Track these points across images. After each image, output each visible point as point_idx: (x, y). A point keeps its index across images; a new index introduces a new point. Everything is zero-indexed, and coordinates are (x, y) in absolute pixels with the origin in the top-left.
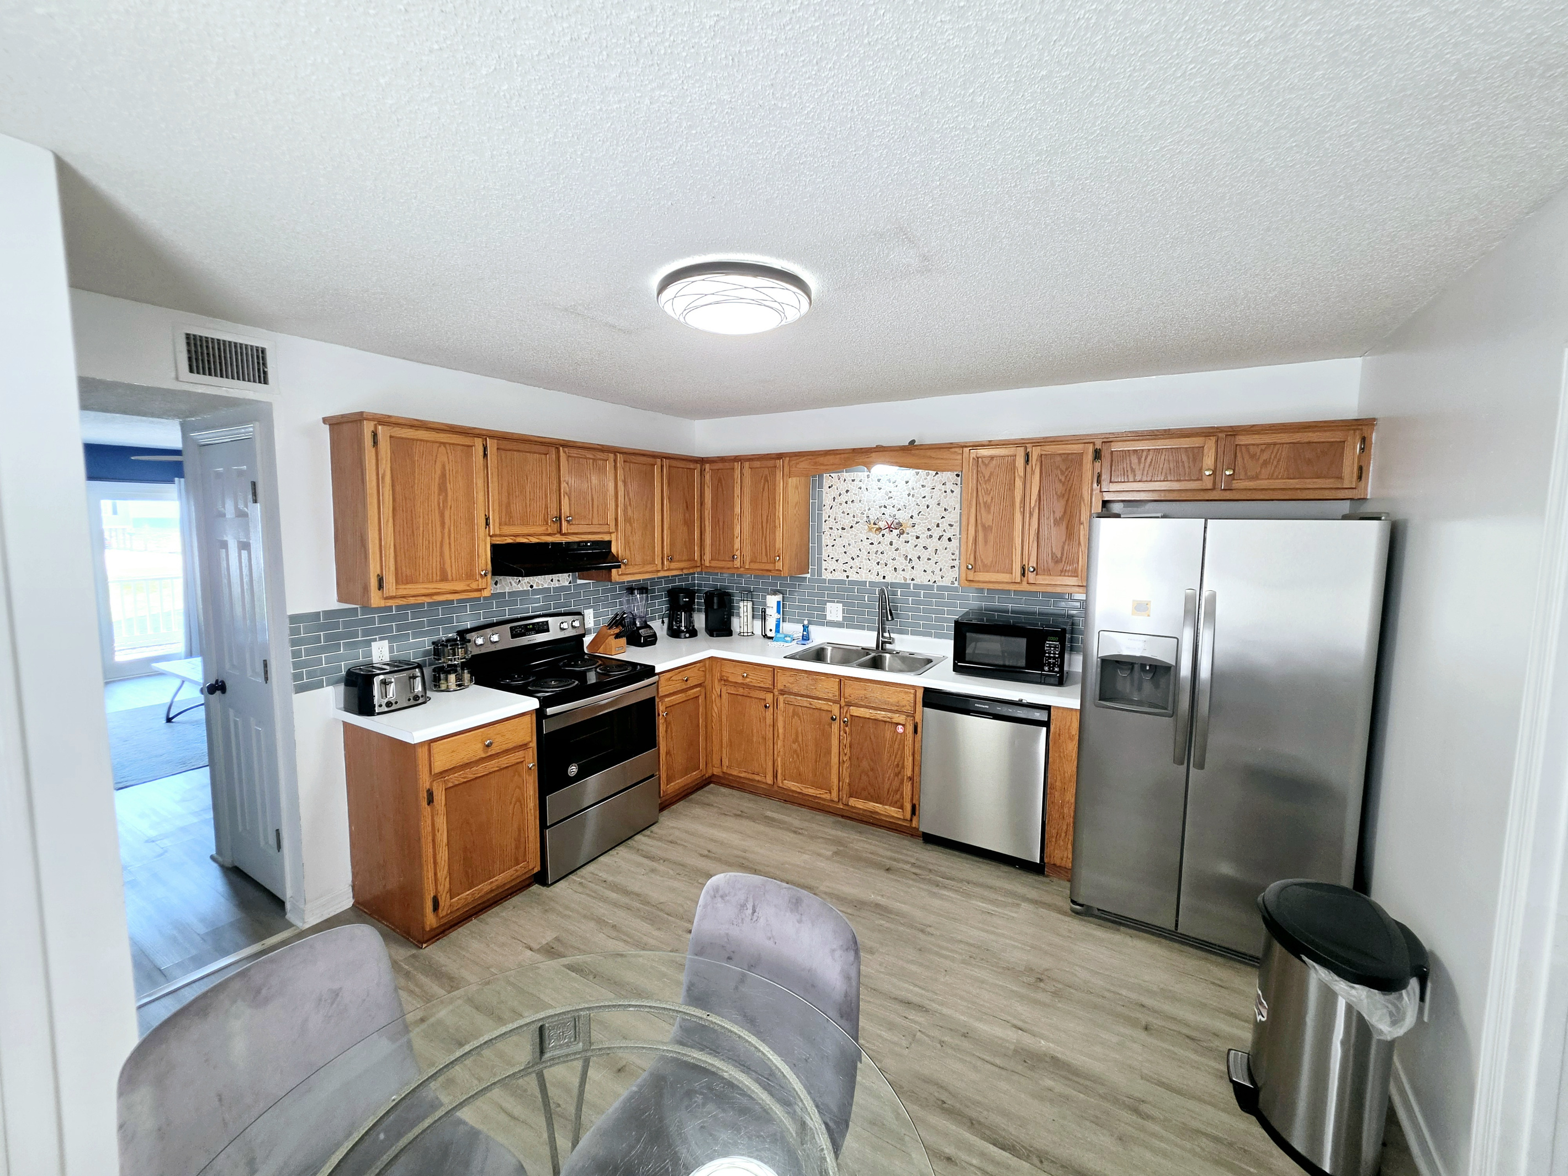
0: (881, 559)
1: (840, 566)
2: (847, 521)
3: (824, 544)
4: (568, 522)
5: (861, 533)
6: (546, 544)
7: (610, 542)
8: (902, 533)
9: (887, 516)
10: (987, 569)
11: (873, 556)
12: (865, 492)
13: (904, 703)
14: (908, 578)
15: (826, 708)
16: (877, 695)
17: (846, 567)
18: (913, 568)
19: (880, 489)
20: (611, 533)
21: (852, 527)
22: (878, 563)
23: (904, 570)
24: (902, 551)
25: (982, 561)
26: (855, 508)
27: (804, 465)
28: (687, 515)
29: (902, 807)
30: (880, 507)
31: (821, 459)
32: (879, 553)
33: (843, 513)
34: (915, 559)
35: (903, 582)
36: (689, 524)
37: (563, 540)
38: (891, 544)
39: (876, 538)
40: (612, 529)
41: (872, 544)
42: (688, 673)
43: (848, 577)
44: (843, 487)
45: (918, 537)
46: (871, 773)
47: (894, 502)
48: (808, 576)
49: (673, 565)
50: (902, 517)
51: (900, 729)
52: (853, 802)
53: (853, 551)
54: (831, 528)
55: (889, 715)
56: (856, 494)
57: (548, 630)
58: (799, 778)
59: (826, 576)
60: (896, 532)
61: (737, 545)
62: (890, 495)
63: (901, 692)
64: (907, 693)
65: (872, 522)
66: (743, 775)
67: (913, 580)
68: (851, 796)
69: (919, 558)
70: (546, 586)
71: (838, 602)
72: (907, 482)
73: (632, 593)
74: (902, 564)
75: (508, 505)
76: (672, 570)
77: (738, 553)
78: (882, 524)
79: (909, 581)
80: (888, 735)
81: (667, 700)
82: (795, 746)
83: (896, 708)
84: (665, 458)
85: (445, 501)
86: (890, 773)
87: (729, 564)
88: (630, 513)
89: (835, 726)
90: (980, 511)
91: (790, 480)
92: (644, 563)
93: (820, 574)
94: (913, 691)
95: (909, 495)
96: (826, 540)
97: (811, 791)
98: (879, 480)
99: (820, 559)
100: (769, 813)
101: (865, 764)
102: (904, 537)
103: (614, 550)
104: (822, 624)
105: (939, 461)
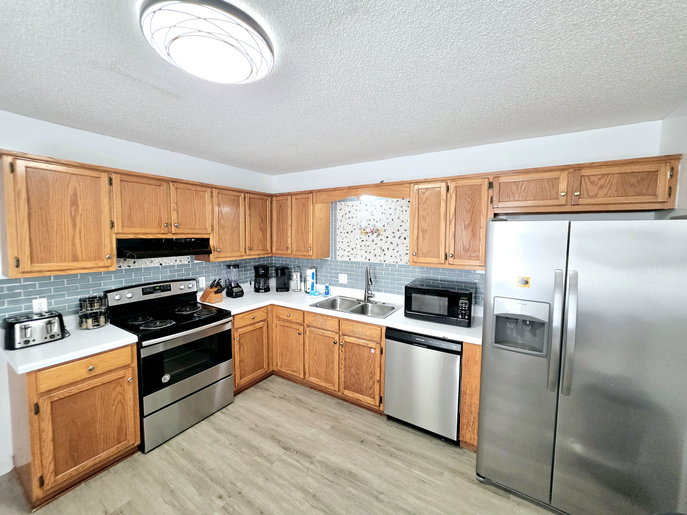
0: (368, 250)
1: (346, 253)
2: (350, 229)
3: (337, 241)
4: (176, 227)
5: (357, 235)
6: (161, 239)
7: (208, 240)
8: (379, 235)
9: (371, 225)
10: (424, 255)
11: (363, 248)
12: (359, 212)
13: (375, 335)
14: (382, 260)
15: (331, 336)
16: (359, 330)
17: (349, 254)
18: (385, 254)
19: (367, 210)
20: (209, 234)
21: (352, 232)
22: (366, 252)
23: (380, 256)
24: (379, 245)
25: (421, 250)
26: (353, 221)
27: (323, 196)
28: (262, 225)
29: (374, 398)
30: (367, 220)
31: (332, 193)
32: (367, 246)
33: (347, 224)
34: (386, 250)
35: (379, 262)
36: (263, 230)
37: (174, 237)
38: (373, 241)
39: (364, 237)
40: (209, 231)
41: (363, 241)
42: (255, 314)
43: (350, 259)
44: (347, 209)
45: (387, 237)
46: (356, 376)
47: (374, 217)
48: (329, 259)
49: (252, 253)
50: (379, 226)
51: (373, 351)
52: (346, 392)
53: (353, 245)
54: (341, 232)
55: (366, 342)
56: (354, 213)
57: (170, 290)
58: (317, 375)
59: (339, 259)
60: (375, 234)
61: (289, 242)
62: (372, 213)
63: (373, 328)
64: (376, 329)
65: (363, 229)
66: (288, 372)
67: (385, 261)
68: (345, 389)
69: (388, 249)
70: (172, 264)
71: (345, 273)
72: (381, 206)
73: (229, 268)
74: (379, 252)
75: (130, 215)
76: (252, 255)
77: (290, 246)
78: (368, 230)
79: (383, 262)
80: (366, 354)
81: (240, 330)
82: (315, 357)
83: (370, 338)
84: (247, 193)
85: (77, 210)
86: (367, 377)
87: (285, 252)
88: (222, 222)
89: (337, 346)
90: (420, 221)
91: (316, 205)
92: (233, 251)
93: (335, 258)
94: (380, 329)
95: (382, 213)
96: (339, 239)
97: (324, 384)
98: (366, 205)
99: (335, 250)
100: (300, 397)
101: (353, 370)
102: (380, 237)
103: (211, 243)
104: (336, 285)
105: (397, 192)
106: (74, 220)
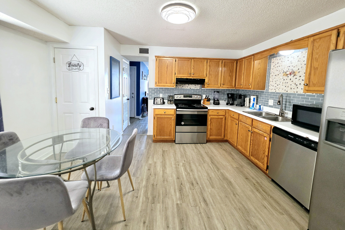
0: (287, 85)
1: (274, 88)
2: (277, 73)
3: (270, 81)
4: (193, 74)
5: (281, 76)
6: (188, 79)
7: (205, 79)
8: (295, 75)
9: (290, 70)
10: (314, 85)
11: (284, 84)
12: (283, 63)
13: (267, 130)
14: (295, 91)
15: (248, 127)
16: (260, 126)
17: (276, 88)
18: (297, 88)
19: (288, 61)
20: (205, 77)
21: (278, 75)
22: (285, 86)
23: (294, 89)
24: (294, 82)
25: (312, 82)
26: (279, 69)
27: (259, 56)
28: (231, 74)
29: (264, 165)
30: (288, 67)
32: (286, 83)
33: (276, 70)
34: (298, 85)
35: (293, 93)
36: (231, 77)
37: (192, 78)
38: (290, 79)
39: (285, 78)
40: (205, 76)
41: (284, 80)
42: (219, 112)
43: (276, 91)
44: (277, 62)
45: (300, 76)
46: (257, 151)
47: (292, 64)
48: (265, 91)
49: (224, 86)
50: (295, 69)
51: (266, 138)
52: (252, 157)
53: (278, 83)
54: (272, 76)
55: (263, 133)
56: (280, 64)
57: (192, 97)
58: (241, 146)
59: (270, 91)
60: (292, 75)
61: (242, 81)
62: (291, 62)
63: (266, 126)
64: (268, 127)
65: (285, 72)
66: (231, 141)
67: (297, 92)
68: (252, 156)
69: (300, 84)
70: (194, 88)
71: (272, 99)
72: (298, 57)
73: (215, 92)
74: (293, 86)
75: (180, 71)
77: (242, 84)
78: (288, 73)
79: (296, 93)
80: (262, 139)
81: (211, 116)
82: (242, 137)
83: (265, 131)
84: (224, 60)
85: (168, 70)
86: (262, 152)
87: (240, 87)
88: (211, 73)
89: (250, 133)
90: (313, 61)
91: (255, 61)
92: (215, 85)
93: (268, 91)
94: (270, 126)
95: (298, 61)
96: (271, 80)
97: (243, 151)
98: (288, 58)
99: (268, 86)
100: (232, 153)
101: (256, 147)
102: (295, 77)
103: (206, 81)
104: (267, 106)
106: (167, 72)
